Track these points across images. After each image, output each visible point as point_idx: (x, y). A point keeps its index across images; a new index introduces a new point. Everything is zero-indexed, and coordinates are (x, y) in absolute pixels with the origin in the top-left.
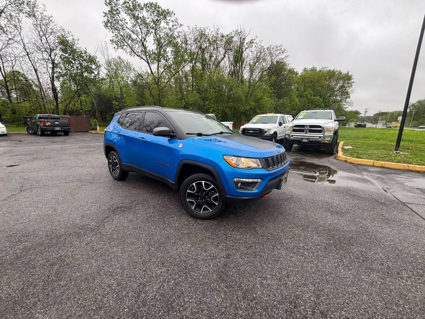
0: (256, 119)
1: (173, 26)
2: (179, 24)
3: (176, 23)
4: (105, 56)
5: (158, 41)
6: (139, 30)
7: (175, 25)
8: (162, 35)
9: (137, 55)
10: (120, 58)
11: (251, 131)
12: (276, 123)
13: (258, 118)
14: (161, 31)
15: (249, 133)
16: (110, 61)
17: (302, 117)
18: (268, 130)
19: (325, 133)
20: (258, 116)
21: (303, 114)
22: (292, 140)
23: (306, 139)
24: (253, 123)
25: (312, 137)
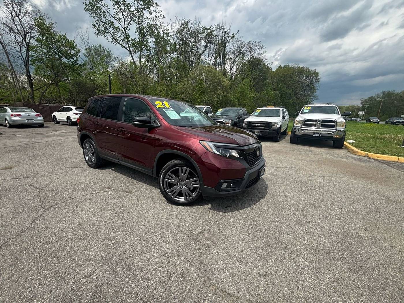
0: (257, 112)
1: (156, 17)
2: (163, 16)
4: (85, 42)
5: (141, 30)
6: (122, 17)
7: (159, 16)
8: (145, 25)
9: (119, 44)
10: (101, 45)
11: (258, 124)
12: (280, 116)
14: (144, 21)
15: (255, 126)
16: (91, 47)
17: (307, 111)
18: (275, 123)
19: (338, 128)
20: (259, 110)
21: (308, 108)
22: (302, 134)
23: (318, 133)
24: (256, 116)
25: (324, 132)
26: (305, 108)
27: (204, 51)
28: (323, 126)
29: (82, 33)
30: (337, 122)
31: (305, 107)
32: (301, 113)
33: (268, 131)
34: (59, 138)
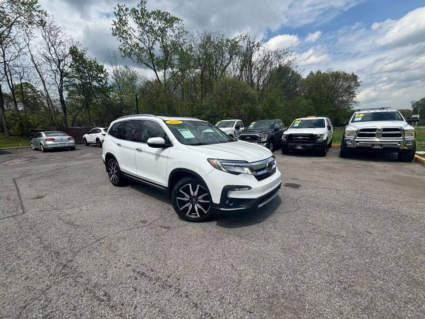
0: (297, 123)
1: (179, 33)
2: (185, 32)
3: (182, 31)
5: (164, 47)
6: (146, 38)
7: (181, 32)
8: (169, 43)
9: (144, 63)
10: (127, 67)
11: (300, 137)
12: (325, 127)
13: (300, 121)
14: (167, 39)
15: (297, 139)
16: (118, 69)
17: (360, 119)
18: (321, 135)
19: (405, 137)
20: (299, 120)
21: (360, 116)
22: (357, 147)
23: (379, 145)
24: (296, 128)
25: (388, 143)
26: (356, 116)
27: (229, 64)
28: (384, 135)
29: (110, 56)
30: (403, 130)
31: (355, 114)
32: (352, 122)
33: (313, 144)
34: (89, 161)
